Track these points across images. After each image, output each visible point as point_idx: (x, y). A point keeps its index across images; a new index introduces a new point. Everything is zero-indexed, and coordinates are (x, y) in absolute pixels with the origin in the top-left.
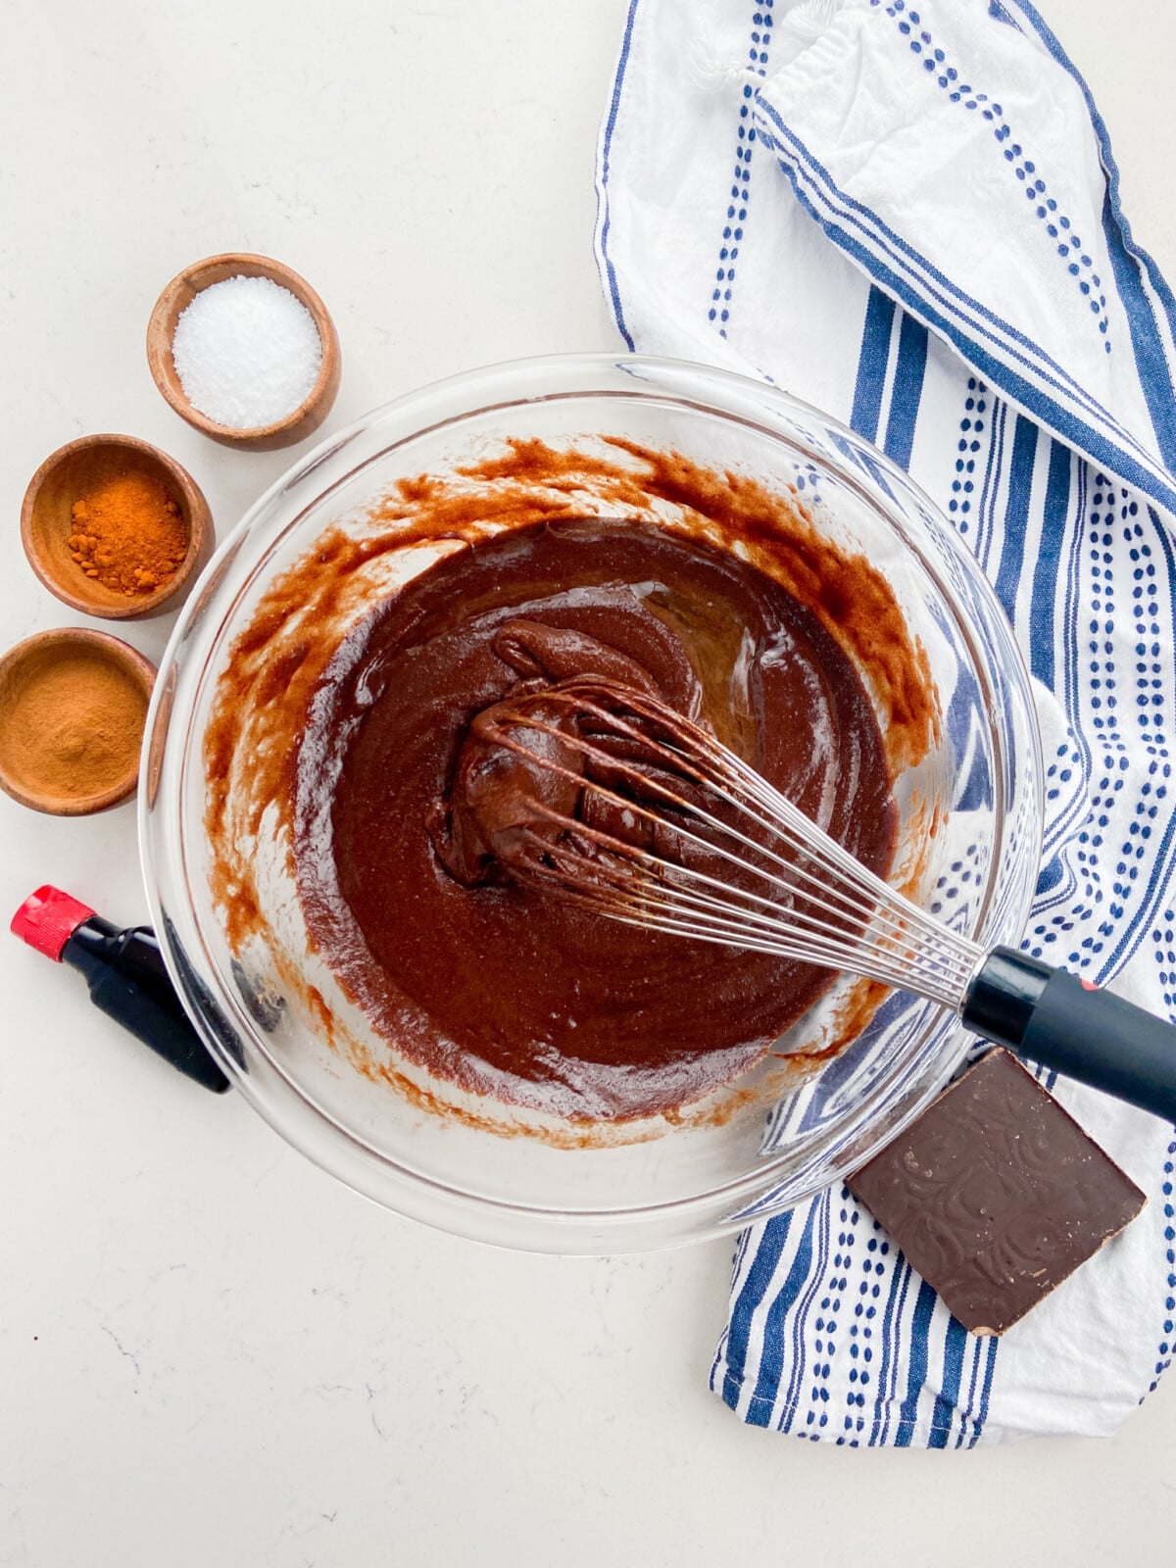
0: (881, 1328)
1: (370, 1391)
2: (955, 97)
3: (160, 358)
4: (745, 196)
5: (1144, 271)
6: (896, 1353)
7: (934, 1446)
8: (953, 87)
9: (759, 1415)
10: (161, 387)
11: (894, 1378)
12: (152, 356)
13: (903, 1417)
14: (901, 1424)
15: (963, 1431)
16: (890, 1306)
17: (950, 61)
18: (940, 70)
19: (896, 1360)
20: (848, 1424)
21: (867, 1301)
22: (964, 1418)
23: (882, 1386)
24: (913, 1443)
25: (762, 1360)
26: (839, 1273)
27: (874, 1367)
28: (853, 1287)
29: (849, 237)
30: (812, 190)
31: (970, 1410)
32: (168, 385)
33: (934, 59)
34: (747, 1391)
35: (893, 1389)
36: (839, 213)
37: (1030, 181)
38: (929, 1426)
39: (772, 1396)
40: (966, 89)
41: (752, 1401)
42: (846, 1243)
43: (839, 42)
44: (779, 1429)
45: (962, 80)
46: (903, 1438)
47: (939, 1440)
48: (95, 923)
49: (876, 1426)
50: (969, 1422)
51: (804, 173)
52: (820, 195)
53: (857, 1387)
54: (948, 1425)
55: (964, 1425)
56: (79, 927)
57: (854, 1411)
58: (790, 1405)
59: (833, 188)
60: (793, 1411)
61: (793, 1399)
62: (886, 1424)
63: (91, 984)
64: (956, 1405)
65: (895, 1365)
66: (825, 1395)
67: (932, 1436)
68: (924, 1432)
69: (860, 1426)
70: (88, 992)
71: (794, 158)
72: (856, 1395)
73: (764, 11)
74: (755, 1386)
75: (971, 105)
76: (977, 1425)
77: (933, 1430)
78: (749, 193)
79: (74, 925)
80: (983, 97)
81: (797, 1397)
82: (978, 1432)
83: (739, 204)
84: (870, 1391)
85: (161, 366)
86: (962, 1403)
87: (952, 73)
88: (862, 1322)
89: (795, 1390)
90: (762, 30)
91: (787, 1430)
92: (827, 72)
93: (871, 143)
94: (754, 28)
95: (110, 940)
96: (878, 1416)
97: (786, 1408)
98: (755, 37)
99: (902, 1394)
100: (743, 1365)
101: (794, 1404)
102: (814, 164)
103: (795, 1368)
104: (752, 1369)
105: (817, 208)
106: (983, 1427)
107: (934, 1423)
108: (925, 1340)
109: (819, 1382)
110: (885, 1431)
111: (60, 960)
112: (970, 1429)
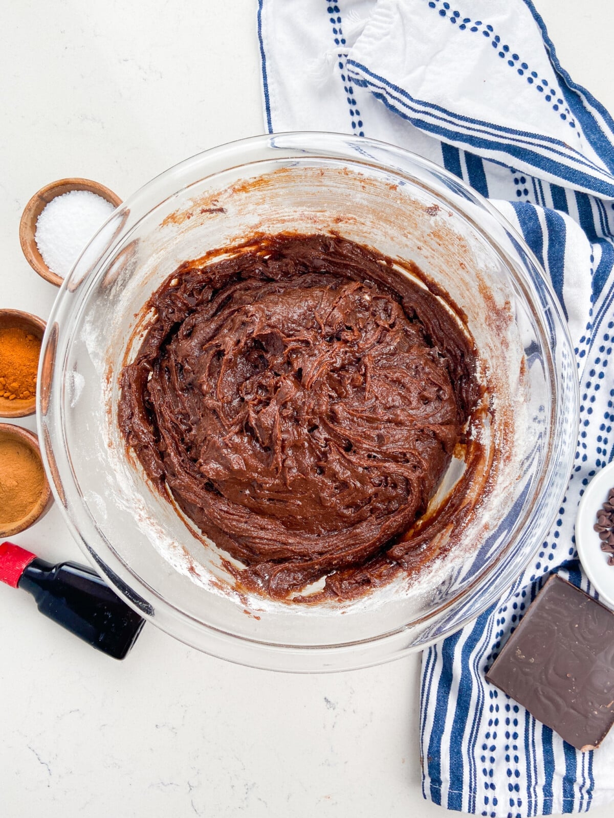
0: (523, 744)
1: (190, 786)
2: (463, 27)
3: (28, 244)
4: (358, 113)
5: (583, 97)
6: (534, 756)
7: (566, 812)
8: (459, 21)
9: (455, 803)
10: (30, 262)
11: (536, 771)
12: (23, 244)
13: (545, 795)
14: (545, 800)
15: (582, 798)
16: (527, 730)
17: (453, 8)
18: (450, 14)
19: (535, 760)
20: (512, 803)
21: (511, 729)
22: (581, 789)
23: (529, 776)
24: (553, 811)
25: (450, 766)
26: (494, 716)
27: (522, 767)
28: (502, 722)
29: (429, 124)
30: (399, 103)
31: (584, 783)
32: (34, 260)
33: (444, 9)
34: (445, 789)
35: (536, 778)
36: (419, 112)
37: (518, 65)
38: (562, 799)
39: (460, 788)
40: (467, 20)
41: (449, 794)
42: (494, 697)
43: (387, 16)
44: (469, 812)
45: (463, 16)
46: (547, 809)
47: (568, 807)
48: (37, 563)
49: (530, 803)
50: (584, 791)
51: (391, 95)
52: (404, 104)
53: (513, 780)
54: (572, 796)
55: (582, 794)
56: (27, 566)
57: (514, 795)
58: (472, 794)
59: (412, 99)
60: (474, 797)
61: (473, 790)
62: (536, 801)
63: (37, 600)
64: (575, 781)
65: (535, 763)
66: (493, 786)
67: (564, 805)
68: (559, 803)
69: (520, 804)
70: (36, 605)
71: (382, 88)
72: (513, 785)
73: (333, 4)
74: (449, 784)
75: (474, 29)
76: (589, 792)
77: (564, 801)
78: (359, 110)
79: (24, 566)
80: (479, 23)
81: (475, 788)
82: (590, 798)
83: (356, 119)
84: (522, 782)
85: (30, 249)
86: (579, 780)
87: (457, 14)
88: (511, 742)
89: (473, 783)
90: (335, 16)
91: (474, 812)
92: (386, 35)
93: (422, 68)
94: (330, 16)
95: (47, 573)
96: (530, 797)
97: (470, 796)
98: (332, 21)
99: (542, 780)
100: (439, 773)
101: (474, 793)
102: (396, 88)
103: (471, 770)
104: (445, 775)
105: (405, 113)
106: (592, 792)
107: (564, 797)
108: (551, 747)
109: (487, 779)
110: (536, 805)
111: (18, 587)
112: (586, 796)
